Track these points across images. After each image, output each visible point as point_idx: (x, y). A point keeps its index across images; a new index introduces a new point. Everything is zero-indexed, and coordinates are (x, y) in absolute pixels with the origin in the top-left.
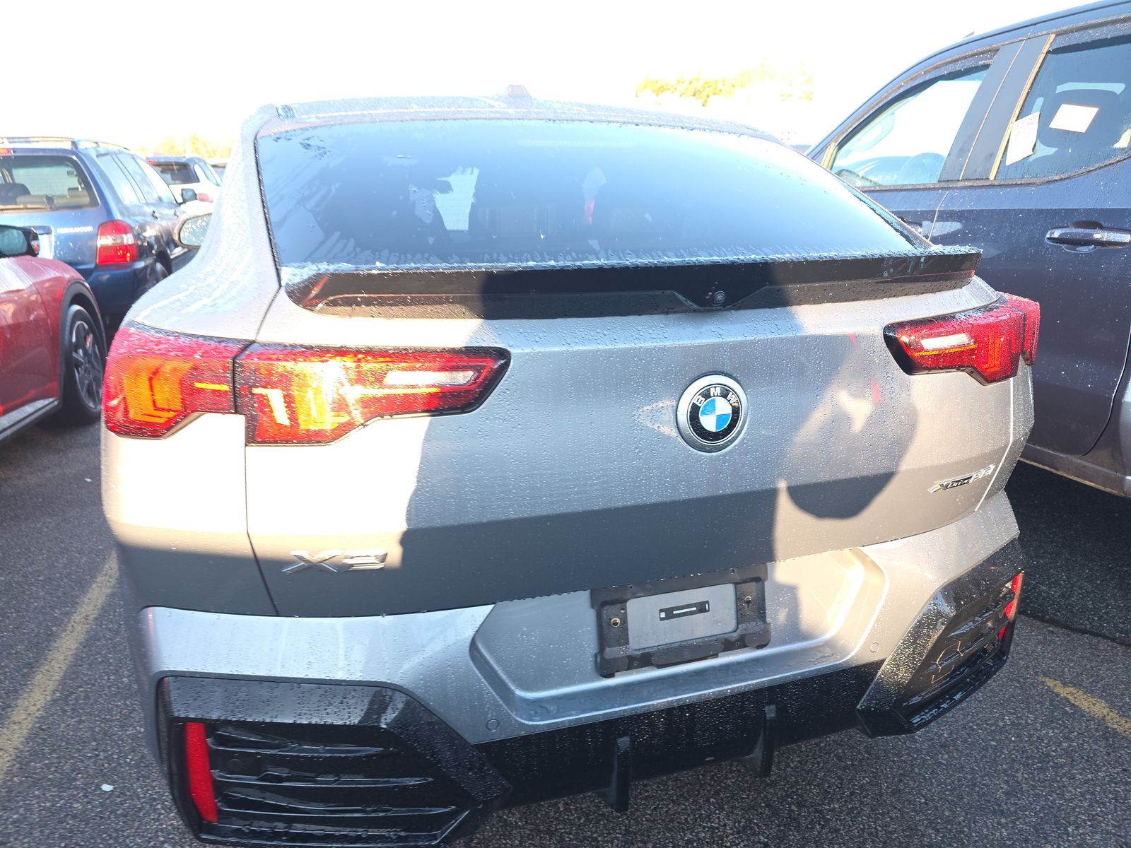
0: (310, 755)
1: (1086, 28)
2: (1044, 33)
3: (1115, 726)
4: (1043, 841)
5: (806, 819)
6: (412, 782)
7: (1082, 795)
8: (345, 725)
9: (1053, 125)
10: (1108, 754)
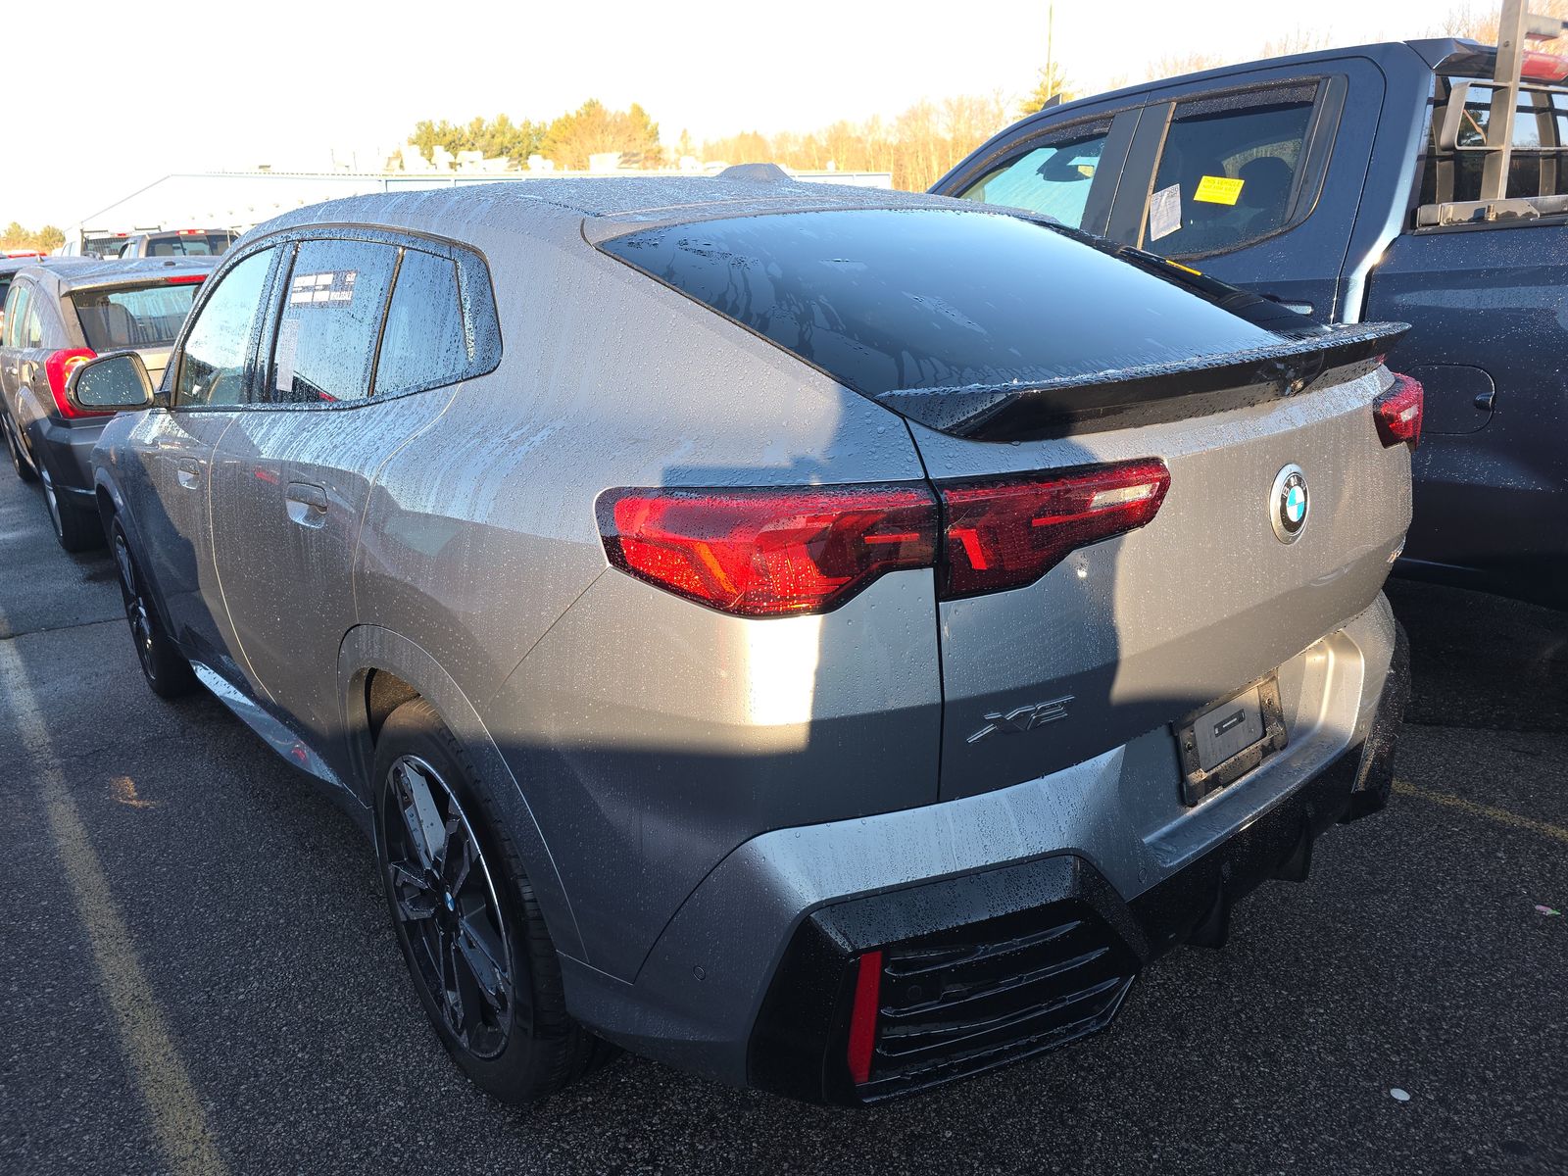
0: (1008, 952)
1: (1210, 97)
2: (1164, 100)
3: (1405, 791)
4: (1428, 904)
5: (1234, 949)
6: (1095, 955)
7: (1426, 855)
8: (1042, 905)
9: (1197, 197)
10: (1418, 816)
